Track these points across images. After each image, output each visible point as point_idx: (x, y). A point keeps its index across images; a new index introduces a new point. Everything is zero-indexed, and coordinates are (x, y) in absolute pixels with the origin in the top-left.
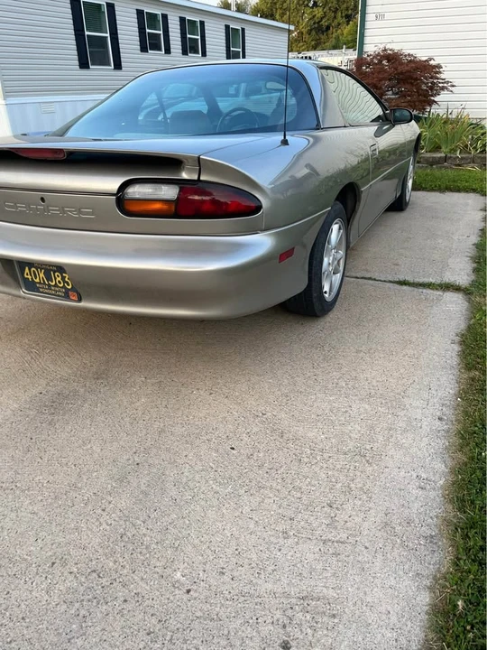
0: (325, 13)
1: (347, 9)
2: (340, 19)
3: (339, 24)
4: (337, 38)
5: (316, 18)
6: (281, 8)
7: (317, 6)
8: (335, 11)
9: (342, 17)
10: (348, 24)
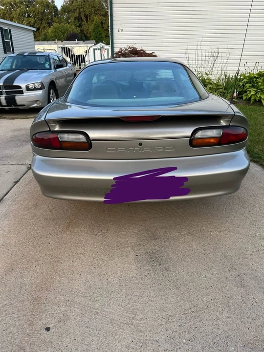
0: (36, 21)
1: (48, 19)
2: (44, 24)
3: (44, 27)
4: (45, 35)
5: (31, 23)
6: (9, 17)
7: (30, 17)
8: (42, 20)
9: (45, 23)
10: (50, 27)
